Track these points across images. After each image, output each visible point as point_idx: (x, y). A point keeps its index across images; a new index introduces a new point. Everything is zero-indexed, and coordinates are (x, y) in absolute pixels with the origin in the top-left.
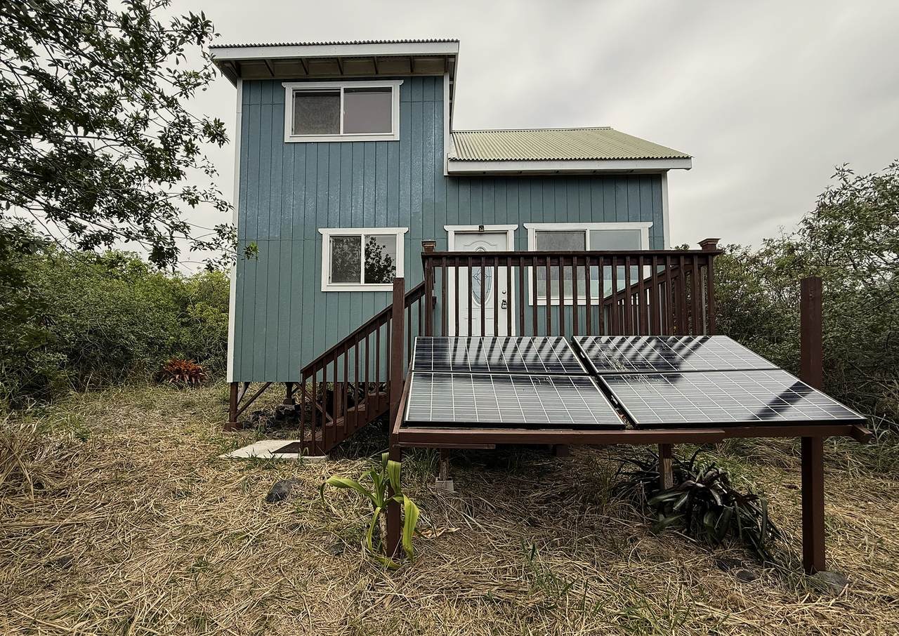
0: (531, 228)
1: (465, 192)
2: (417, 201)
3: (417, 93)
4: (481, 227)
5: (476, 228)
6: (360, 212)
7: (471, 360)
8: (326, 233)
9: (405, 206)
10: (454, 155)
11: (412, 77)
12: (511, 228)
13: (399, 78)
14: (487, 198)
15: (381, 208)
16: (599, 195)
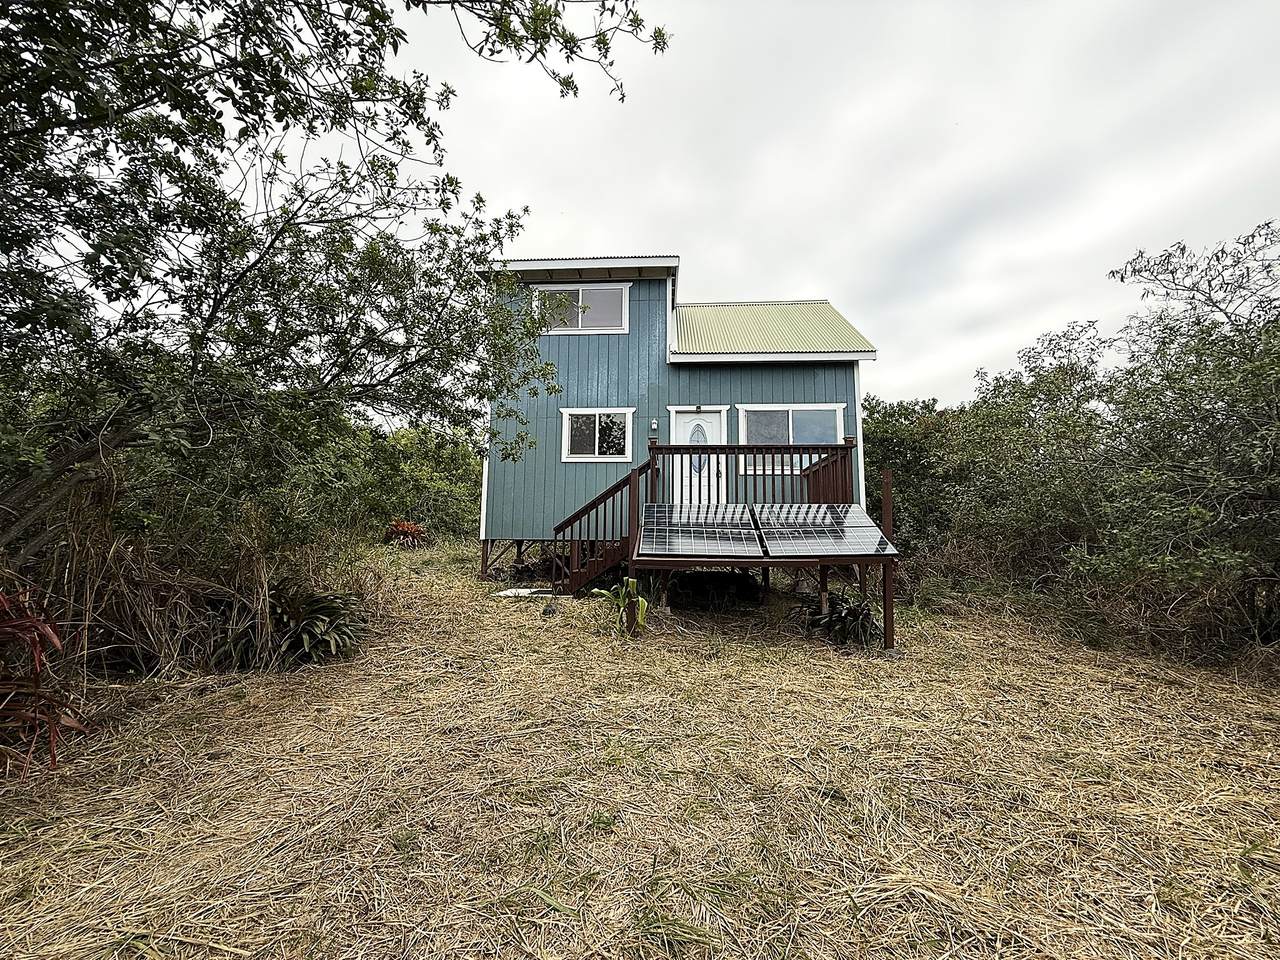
0: (742, 408)
1: (684, 376)
2: (644, 386)
3: (644, 293)
4: (699, 408)
5: (694, 408)
6: (594, 393)
7: (693, 520)
8: (566, 412)
9: (633, 389)
10: (674, 348)
11: (640, 281)
12: (725, 408)
13: (629, 281)
14: (703, 383)
15: (613, 391)
16: (800, 380)
